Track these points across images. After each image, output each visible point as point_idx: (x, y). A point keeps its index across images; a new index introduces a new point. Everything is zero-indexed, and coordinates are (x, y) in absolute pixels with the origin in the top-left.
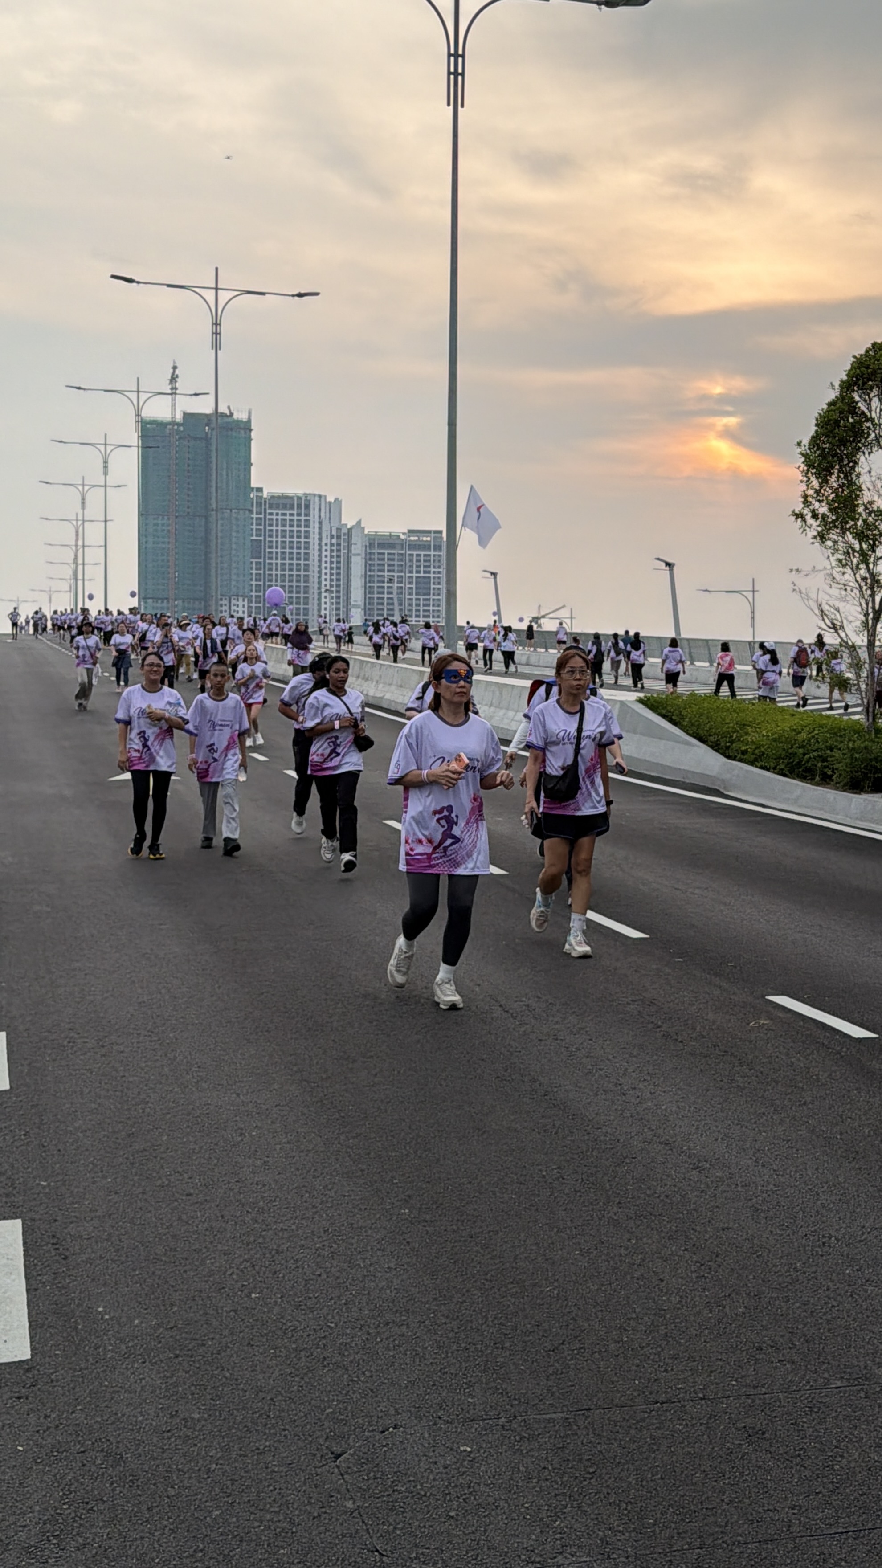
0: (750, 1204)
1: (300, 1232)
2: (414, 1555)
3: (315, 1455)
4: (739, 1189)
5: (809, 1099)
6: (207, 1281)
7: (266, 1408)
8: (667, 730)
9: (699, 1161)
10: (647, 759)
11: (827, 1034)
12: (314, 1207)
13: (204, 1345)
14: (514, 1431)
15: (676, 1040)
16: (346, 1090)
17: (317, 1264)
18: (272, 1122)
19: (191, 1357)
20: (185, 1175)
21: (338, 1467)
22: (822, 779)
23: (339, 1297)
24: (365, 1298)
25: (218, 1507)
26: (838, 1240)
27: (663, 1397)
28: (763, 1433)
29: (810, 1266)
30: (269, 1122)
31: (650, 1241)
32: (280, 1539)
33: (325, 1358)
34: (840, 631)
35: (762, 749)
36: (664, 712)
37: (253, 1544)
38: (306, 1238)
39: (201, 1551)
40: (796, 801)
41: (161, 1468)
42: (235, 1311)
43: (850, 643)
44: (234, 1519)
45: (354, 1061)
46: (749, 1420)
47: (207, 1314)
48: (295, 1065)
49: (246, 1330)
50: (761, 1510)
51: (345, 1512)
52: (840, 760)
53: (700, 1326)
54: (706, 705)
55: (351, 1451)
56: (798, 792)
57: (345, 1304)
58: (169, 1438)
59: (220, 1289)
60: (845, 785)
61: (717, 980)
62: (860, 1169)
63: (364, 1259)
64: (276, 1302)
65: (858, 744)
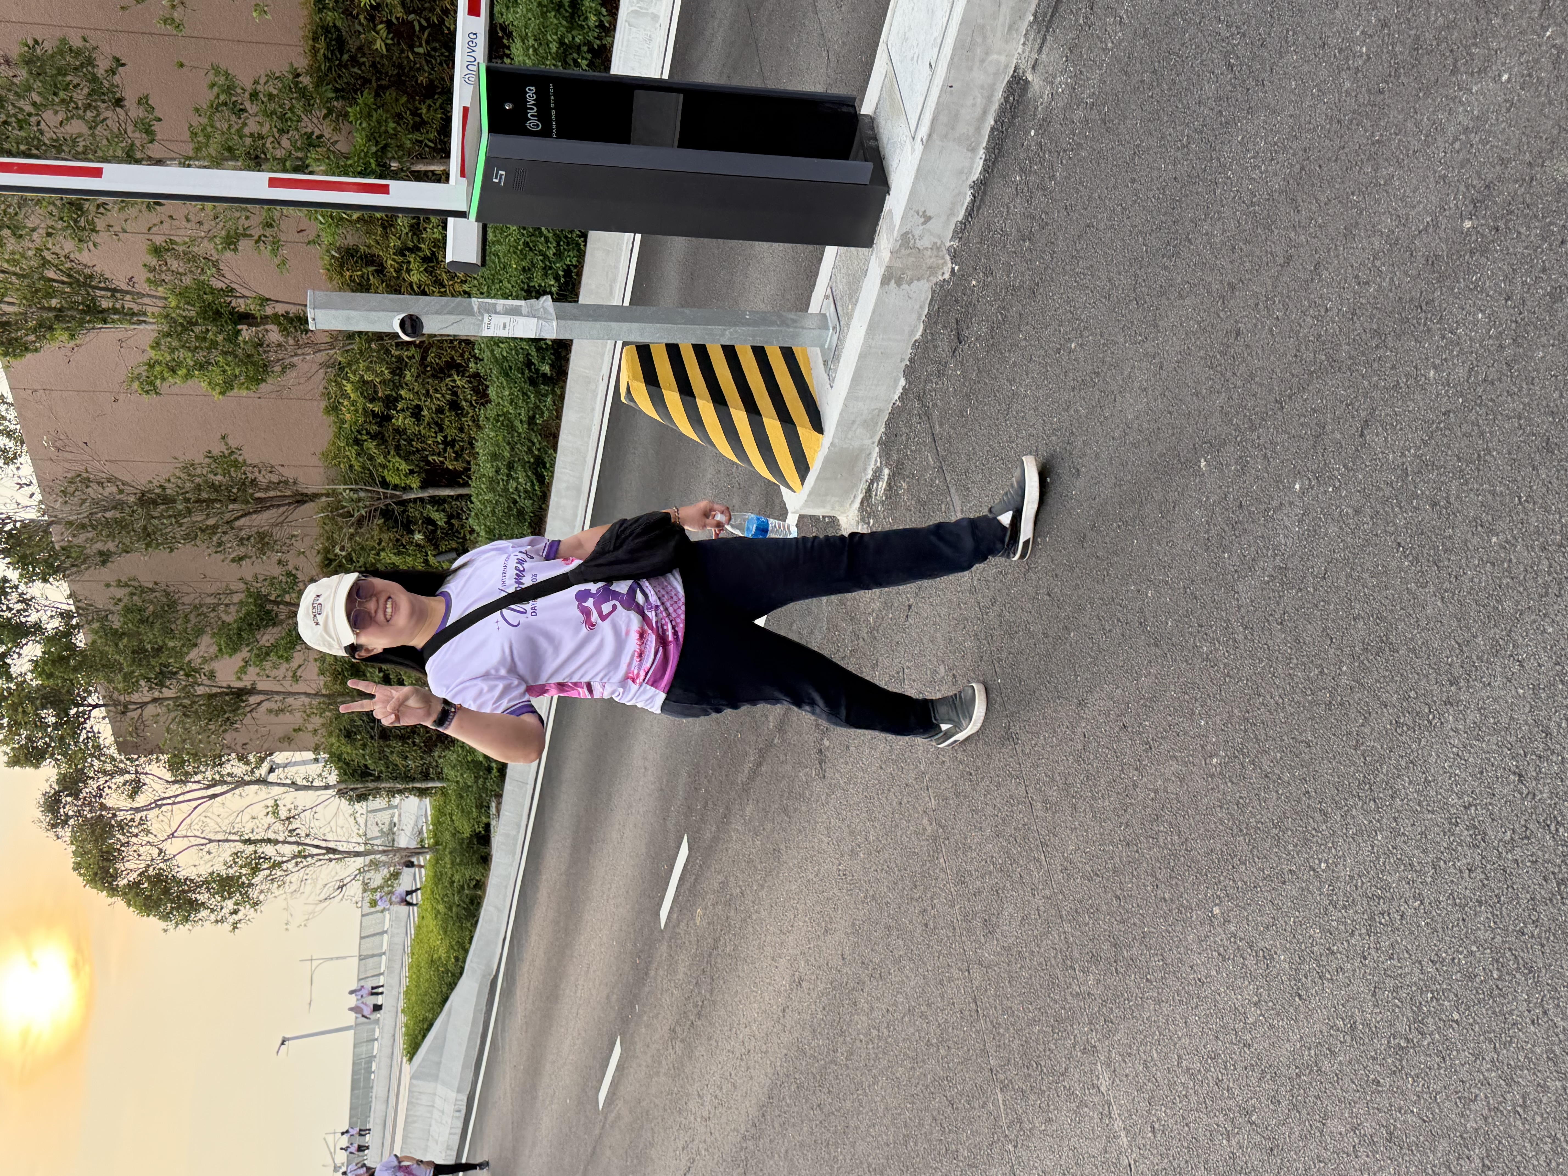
4: (812, 946)
5: (738, 890)
8: (436, 1033)
9: (794, 982)
10: (465, 1046)
11: (687, 877)
14: (1017, 1136)
15: (701, 1007)
22: (480, 889)
35: (454, 943)
36: (420, 1038)
52: (463, 874)
60: (485, 869)
61: (652, 974)
65: (447, 859)
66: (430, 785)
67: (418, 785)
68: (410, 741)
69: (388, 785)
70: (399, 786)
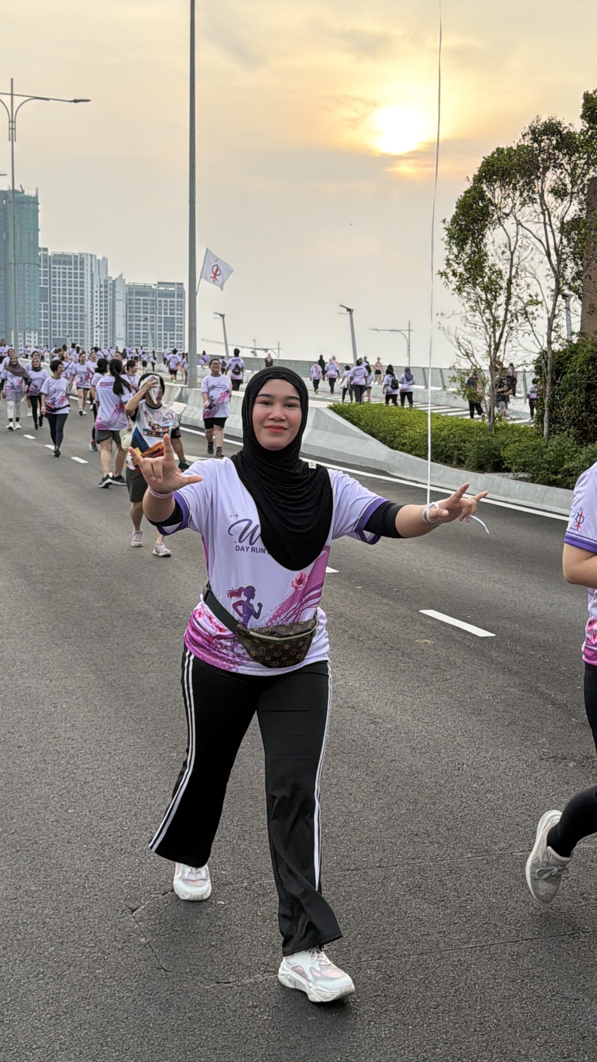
0: (409, 745)
1: (100, 769)
2: (188, 970)
3: (118, 910)
4: (402, 735)
5: (449, 677)
6: (36, 803)
7: (83, 881)
8: (348, 428)
9: (375, 718)
10: (336, 449)
11: (462, 635)
12: (110, 753)
13: (37, 843)
14: (253, 891)
15: (358, 640)
16: (128, 676)
17: (114, 791)
18: (77, 699)
19: (28, 851)
20: (17, 735)
21: (134, 917)
22: (458, 464)
23: (130, 810)
24: (148, 811)
25: (52, 946)
26: (468, 766)
27: (353, 867)
28: (420, 887)
29: (450, 783)
30: (75, 698)
31: (343, 770)
32: (96, 963)
33: (122, 850)
34: (471, 358)
35: (416, 442)
36: (347, 415)
37: (78, 967)
38: (105, 774)
39: (42, 973)
40: (439, 479)
41: (11, 922)
42: (58, 821)
43: (478, 367)
44: (64, 953)
45: (133, 657)
46: (410, 879)
47: (37, 823)
48: (91, 660)
49: (66, 833)
50: (418, 934)
51: (140, 945)
52: (470, 450)
53: (377, 822)
54: (376, 411)
55: (143, 907)
56: (441, 472)
57: (135, 815)
58: (15, 903)
59: (46, 808)
60: (474, 467)
61: (385, 601)
62: (483, 721)
63: (146, 786)
64: (86, 815)
65: (483, 438)
66: (546, 425)
67: (546, 414)
68: (584, 408)
69: (547, 391)
70: (546, 400)
